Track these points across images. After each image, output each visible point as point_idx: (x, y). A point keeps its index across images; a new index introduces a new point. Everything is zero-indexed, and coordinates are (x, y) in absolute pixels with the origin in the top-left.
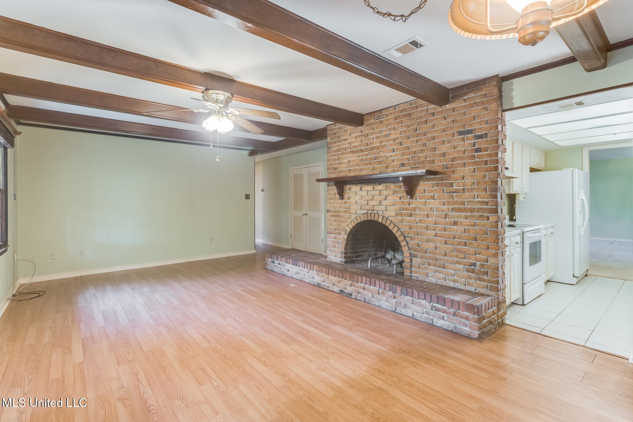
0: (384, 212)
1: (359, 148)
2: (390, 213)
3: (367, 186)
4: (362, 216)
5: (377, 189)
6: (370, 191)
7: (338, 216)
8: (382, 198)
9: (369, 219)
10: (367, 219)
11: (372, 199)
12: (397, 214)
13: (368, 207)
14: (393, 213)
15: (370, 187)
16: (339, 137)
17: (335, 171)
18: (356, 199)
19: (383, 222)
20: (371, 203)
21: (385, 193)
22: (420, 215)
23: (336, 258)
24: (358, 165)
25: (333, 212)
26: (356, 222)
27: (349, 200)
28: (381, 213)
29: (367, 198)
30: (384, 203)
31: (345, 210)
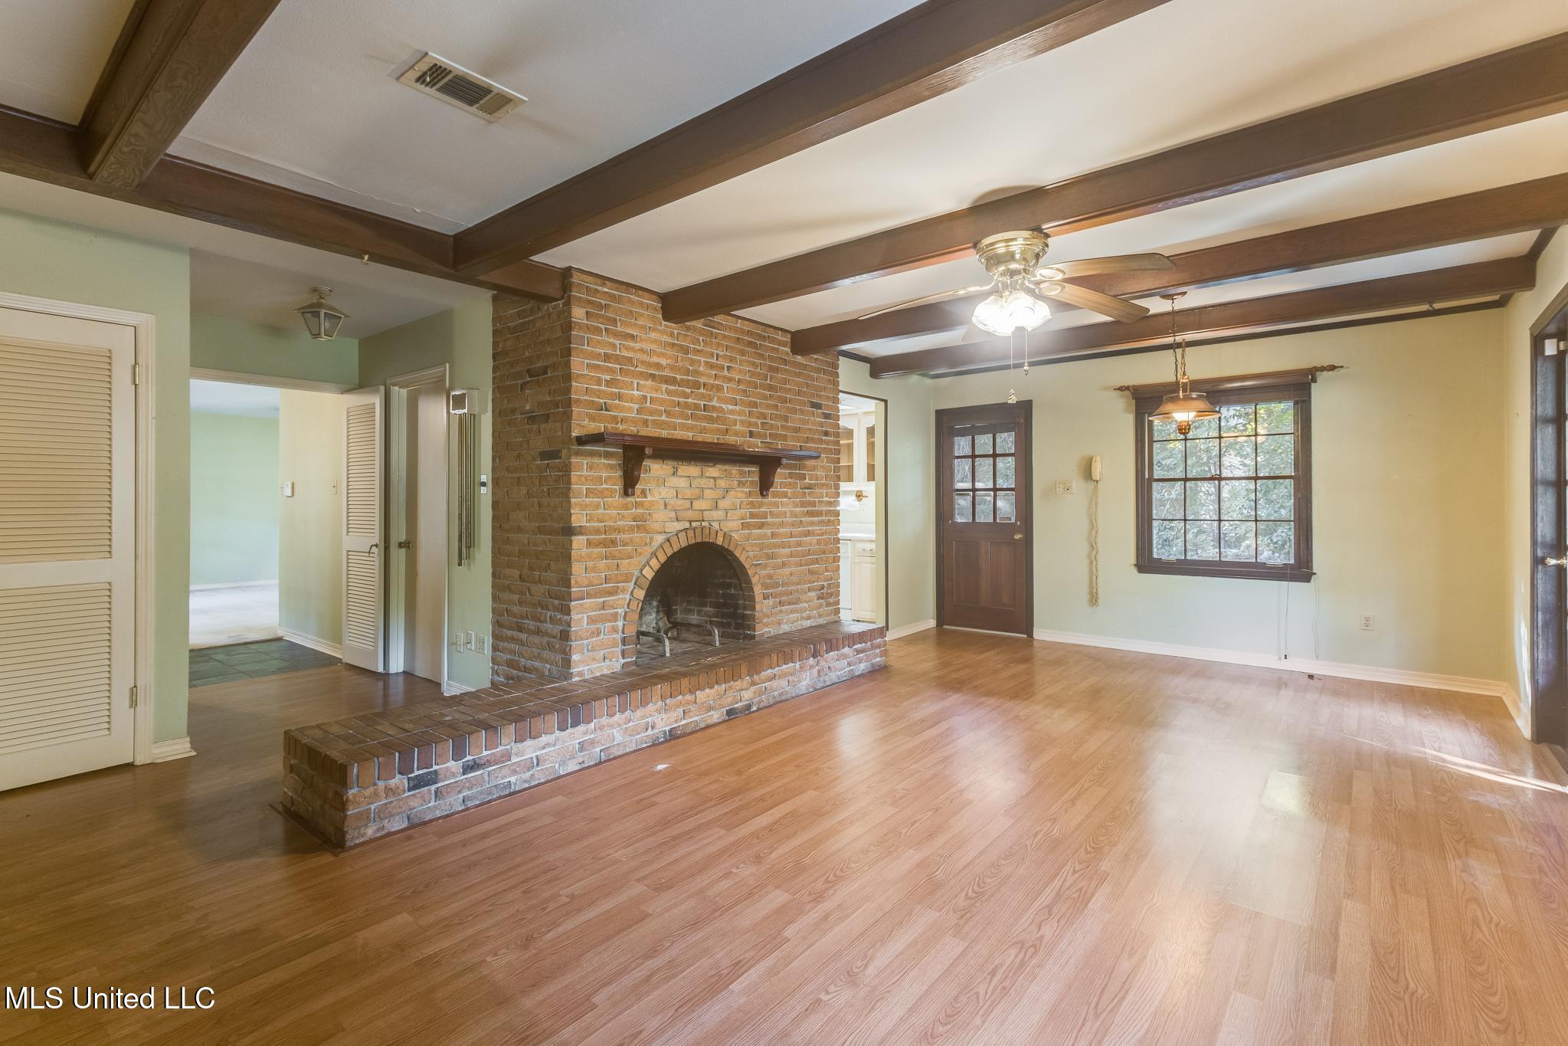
0: (722, 523)
1: (667, 373)
2: (732, 525)
3: (688, 466)
4: (682, 535)
5: (708, 474)
6: (695, 478)
7: (613, 542)
8: (720, 493)
9: (699, 540)
10: (694, 542)
11: (700, 497)
12: (744, 526)
13: (690, 514)
14: (736, 524)
15: (693, 470)
16: (614, 322)
17: (601, 415)
18: (664, 494)
19: (724, 545)
20: (697, 505)
21: (722, 483)
22: (774, 524)
23: (608, 662)
24: (668, 413)
25: (597, 531)
26: (670, 552)
27: (645, 497)
28: (716, 525)
29: (688, 493)
30: (722, 504)
31: (635, 523)
